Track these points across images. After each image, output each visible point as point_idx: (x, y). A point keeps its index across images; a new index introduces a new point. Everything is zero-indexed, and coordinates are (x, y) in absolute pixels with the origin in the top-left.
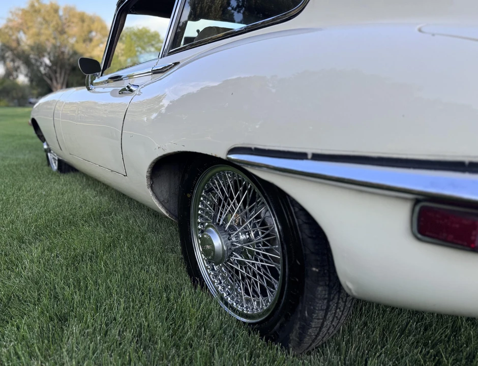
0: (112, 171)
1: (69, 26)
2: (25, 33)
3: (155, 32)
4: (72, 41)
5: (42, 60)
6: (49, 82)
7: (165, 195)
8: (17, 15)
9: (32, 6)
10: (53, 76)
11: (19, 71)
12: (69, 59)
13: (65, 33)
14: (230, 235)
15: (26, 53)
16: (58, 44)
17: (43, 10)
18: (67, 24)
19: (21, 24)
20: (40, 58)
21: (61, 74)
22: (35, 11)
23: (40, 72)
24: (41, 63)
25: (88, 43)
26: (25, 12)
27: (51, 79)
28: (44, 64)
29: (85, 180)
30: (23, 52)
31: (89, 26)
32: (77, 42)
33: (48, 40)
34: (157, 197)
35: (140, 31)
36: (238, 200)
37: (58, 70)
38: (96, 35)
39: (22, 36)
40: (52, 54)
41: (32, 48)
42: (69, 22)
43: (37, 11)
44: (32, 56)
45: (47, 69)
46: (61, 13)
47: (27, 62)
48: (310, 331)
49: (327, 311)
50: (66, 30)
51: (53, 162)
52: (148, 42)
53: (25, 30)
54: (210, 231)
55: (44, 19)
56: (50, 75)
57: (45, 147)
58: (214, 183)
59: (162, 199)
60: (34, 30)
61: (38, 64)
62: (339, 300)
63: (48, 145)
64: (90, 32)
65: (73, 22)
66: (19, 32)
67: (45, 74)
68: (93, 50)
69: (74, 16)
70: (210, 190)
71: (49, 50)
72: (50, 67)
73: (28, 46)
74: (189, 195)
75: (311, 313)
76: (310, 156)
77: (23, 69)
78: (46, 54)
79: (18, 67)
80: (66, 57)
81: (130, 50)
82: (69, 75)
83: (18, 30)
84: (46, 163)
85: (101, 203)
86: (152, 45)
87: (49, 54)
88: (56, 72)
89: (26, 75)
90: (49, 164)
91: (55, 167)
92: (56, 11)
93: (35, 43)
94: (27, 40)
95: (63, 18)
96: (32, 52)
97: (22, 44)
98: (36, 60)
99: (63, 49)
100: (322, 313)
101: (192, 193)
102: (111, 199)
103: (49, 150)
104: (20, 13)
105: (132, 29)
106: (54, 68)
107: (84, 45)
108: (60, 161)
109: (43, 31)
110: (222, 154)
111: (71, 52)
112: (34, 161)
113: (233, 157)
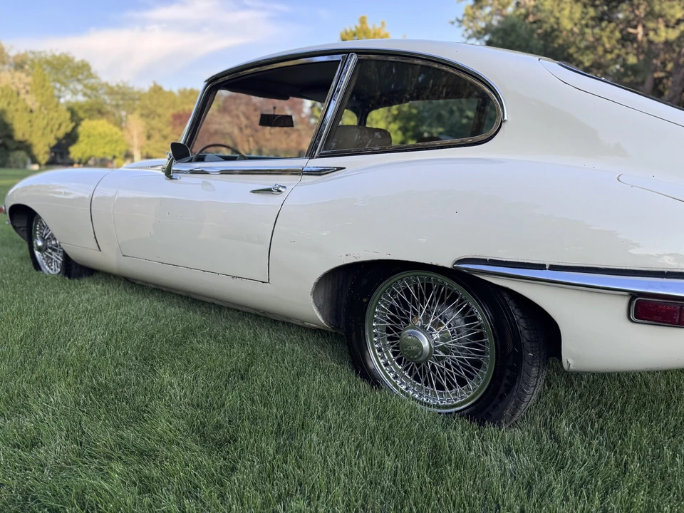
0: (234, 277)
3: (83, 61)
35: (59, 58)
48: (522, 405)
49: (535, 387)
52: (72, 76)
54: (415, 333)
74: (365, 301)
76: (547, 267)
81: (43, 86)
86: (79, 80)
100: (532, 390)
101: (370, 297)
105: (43, 55)
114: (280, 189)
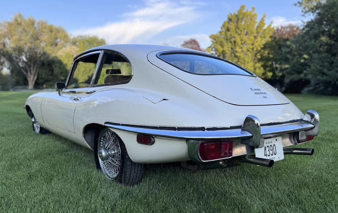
0: (69, 131)
1: (41, 35)
2: (9, 39)
3: (102, 39)
4: (43, 45)
5: (20, 57)
6: (25, 73)
7: (90, 140)
8: (4, 26)
9: (16, 20)
10: (28, 69)
11: (3, 65)
12: (40, 58)
13: (38, 39)
14: (108, 151)
15: (10, 53)
16: (33, 47)
17: (23, 24)
18: (40, 33)
19: (7, 33)
20: (19, 56)
21: (34, 67)
22: (18, 24)
23: (19, 66)
24: (20, 60)
25: (54, 46)
26: (10, 25)
27: (26, 71)
28: (22, 60)
29: (54, 137)
30: (7, 52)
31: (55, 35)
32: (46, 46)
33: (26, 44)
34: (86, 141)
35: (92, 38)
36: (112, 139)
37: (32, 65)
38: (60, 41)
39: (7, 41)
40: (28, 54)
41: (14, 50)
42: (41, 32)
43: (19, 24)
44: (13, 55)
45: (24, 64)
46: (36, 25)
47: (10, 59)
48: (127, 176)
49: (131, 169)
50: (40, 37)
51: (37, 129)
53: (10, 36)
54: (102, 150)
55: (24, 30)
56: (26, 68)
57: (33, 120)
58: (105, 134)
59: (88, 142)
60: (16, 37)
61: (18, 60)
62: (135, 166)
63: (35, 119)
64: (56, 39)
65: (44, 32)
66: (5, 38)
67: (23, 68)
68: (58, 51)
69: (45, 28)
70: (104, 137)
71: (26, 50)
72: (26, 63)
73: (12, 48)
74: (97, 139)
75: (127, 170)
76: (121, 125)
77: (7, 64)
78: (24, 54)
79: (4, 62)
80: (39, 56)
82: (40, 68)
83: (5, 36)
84: (32, 129)
85: (63, 147)
87: (26, 53)
88: (30, 66)
89: (9, 68)
90: (34, 130)
91: (38, 131)
92: (33, 23)
93: (17, 46)
94: (11, 43)
95: (37, 29)
96: (14, 53)
97: (7, 46)
98: (16, 58)
99: (36, 51)
100: (130, 170)
101: (98, 138)
102: (68, 146)
103: (35, 122)
104: (7, 25)
105: (85, 37)
106: (29, 63)
107: (52, 48)
108: (41, 128)
109: (23, 38)
110: (103, 124)
111: (42, 52)
112: (25, 128)
113: (106, 125)
114: (78, 99)
